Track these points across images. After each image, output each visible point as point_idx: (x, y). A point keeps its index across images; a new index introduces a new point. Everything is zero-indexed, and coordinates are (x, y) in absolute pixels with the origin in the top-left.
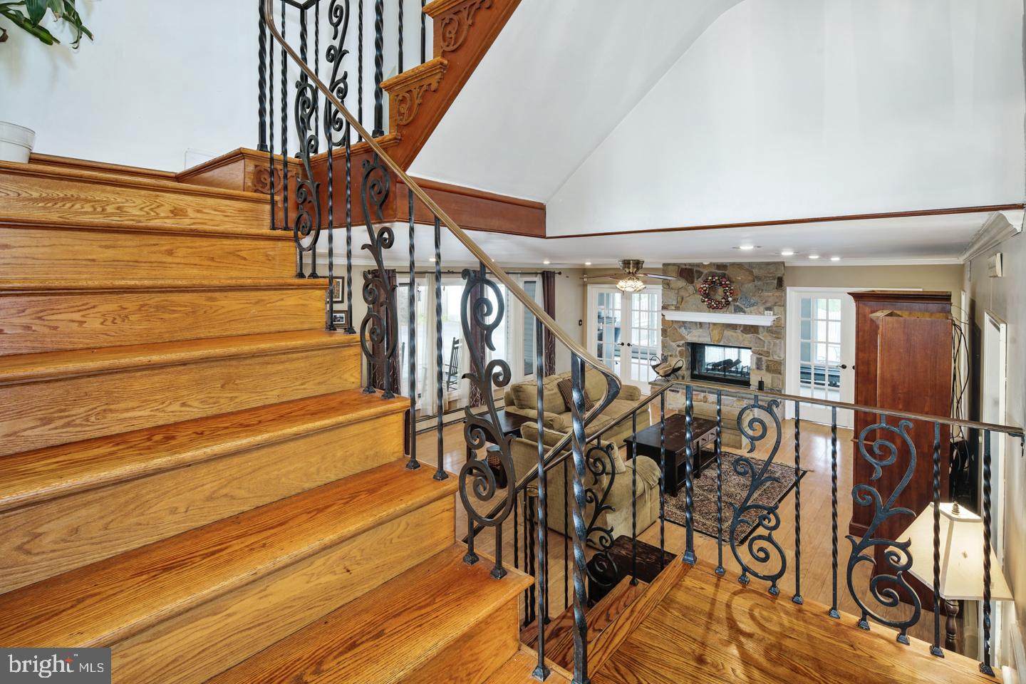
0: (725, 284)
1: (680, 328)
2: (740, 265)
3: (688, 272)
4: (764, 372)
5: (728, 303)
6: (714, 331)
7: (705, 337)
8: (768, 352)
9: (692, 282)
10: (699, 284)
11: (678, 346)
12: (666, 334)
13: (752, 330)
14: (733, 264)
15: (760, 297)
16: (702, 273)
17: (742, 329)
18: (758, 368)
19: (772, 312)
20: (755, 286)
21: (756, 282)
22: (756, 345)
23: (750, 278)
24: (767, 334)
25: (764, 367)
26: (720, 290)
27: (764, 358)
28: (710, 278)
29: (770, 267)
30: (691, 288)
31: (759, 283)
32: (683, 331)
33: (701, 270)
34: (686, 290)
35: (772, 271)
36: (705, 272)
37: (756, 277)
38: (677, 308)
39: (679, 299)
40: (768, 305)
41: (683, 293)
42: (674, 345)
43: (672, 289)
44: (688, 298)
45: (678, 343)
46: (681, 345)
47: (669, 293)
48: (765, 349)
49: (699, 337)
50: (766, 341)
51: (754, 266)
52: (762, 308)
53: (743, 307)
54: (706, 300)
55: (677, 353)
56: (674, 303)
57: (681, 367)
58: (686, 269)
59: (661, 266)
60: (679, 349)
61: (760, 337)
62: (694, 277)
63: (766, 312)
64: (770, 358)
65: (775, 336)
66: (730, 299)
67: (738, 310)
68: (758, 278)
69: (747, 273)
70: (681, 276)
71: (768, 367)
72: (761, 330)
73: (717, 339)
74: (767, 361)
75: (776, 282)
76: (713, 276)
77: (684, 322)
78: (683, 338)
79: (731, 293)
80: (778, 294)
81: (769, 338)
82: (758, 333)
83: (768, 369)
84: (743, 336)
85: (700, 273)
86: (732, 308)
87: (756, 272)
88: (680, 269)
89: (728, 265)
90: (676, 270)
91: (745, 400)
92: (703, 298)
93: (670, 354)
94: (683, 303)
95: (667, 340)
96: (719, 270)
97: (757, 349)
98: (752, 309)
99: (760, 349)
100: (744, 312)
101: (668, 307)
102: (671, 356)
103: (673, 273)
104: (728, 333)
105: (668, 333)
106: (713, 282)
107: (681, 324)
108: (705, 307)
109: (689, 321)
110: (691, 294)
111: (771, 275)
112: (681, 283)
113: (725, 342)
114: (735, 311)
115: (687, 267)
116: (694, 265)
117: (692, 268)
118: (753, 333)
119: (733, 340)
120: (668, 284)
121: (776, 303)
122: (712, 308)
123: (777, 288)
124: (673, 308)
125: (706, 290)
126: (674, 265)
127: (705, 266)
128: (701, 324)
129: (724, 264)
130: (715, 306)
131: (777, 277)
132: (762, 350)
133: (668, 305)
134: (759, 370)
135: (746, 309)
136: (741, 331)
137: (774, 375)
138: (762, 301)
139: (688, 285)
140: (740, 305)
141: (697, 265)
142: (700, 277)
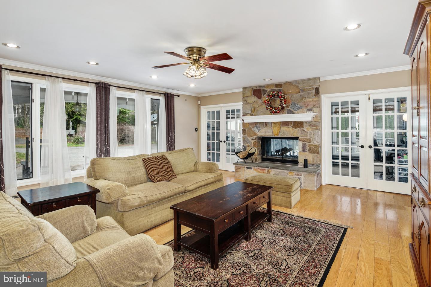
0: (281, 95)
1: (253, 128)
2: (290, 83)
3: (257, 92)
4: (307, 153)
5: (283, 108)
6: (275, 128)
7: (268, 132)
8: (310, 140)
9: (260, 97)
10: (265, 98)
11: (253, 139)
12: (245, 132)
13: (299, 125)
14: (286, 83)
15: (304, 102)
16: (266, 91)
17: (292, 125)
18: (303, 151)
19: (312, 112)
20: (301, 96)
21: (301, 93)
22: (302, 135)
23: (297, 91)
24: (309, 127)
25: (307, 150)
26: (278, 100)
27: (308, 144)
28: (272, 93)
29: (310, 81)
30: (260, 101)
31: (303, 93)
32: (255, 130)
33: (266, 89)
34: (257, 103)
35: (311, 84)
36: (268, 90)
37: (301, 89)
38: (252, 114)
39: (253, 109)
40: (309, 107)
41: (256, 105)
42: (250, 139)
43: (249, 103)
44: (258, 108)
45: (252, 137)
46: (254, 138)
47: (247, 105)
48: (308, 137)
49: (265, 132)
50: (309, 132)
51: (300, 82)
52: (305, 110)
53: (293, 110)
54: (269, 107)
55: (252, 144)
56: (250, 112)
57: (255, 153)
59: (241, 90)
60: (253, 141)
61: (304, 129)
62: (261, 95)
63: (308, 112)
64: (312, 143)
65: (314, 128)
66: (284, 105)
67: (290, 112)
68: (303, 90)
69: (295, 87)
70: (253, 95)
71: (310, 149)
72: (305, 124)
73: (276, 133)
74: (310, 145)
75: (314, 91)
76: (273, 92)
77: (256, 123)
78: (255, 134)
79: (285, 101)
80: (316, 99)
81: (310, 130)
82: (303, 127)
83: (310, 151)
84: (293, 130)
86: (286, 111)
87: (301, 86)
88: (253, 90)
89: (283, 83)
90: (251, 91)
91: (295, 172)
92: (267, 107)
93: (248, 145)
94: (255, 111)
95: (246, 136)
96: (277, 88)
97: (302, 137)
98: (299, 111)
99: (305, 137)
100: (294, 113)
101: (246, 115)
102: (248, 146)
103: (249, 93)
104: (284, 129)
105: (246, 132)
106: (273, 96)
107: (254, 125)
108: (269, 112)
109: (259, 123)
110: (260, 105)
111: (311, 87)
112: (253, 99)
113: (281, 135)
114: (288, 113)
115: (257, 88)
116: (261, 87)
117: (260, 88)
118: (300, 127)
119: (287, 133)
120: (246, 101)
121: (314, 105)
122: (273, 113)
123: (315, 96)
124: (249, 115)
125: (269, 101)
126: (249, 87)
127: (268, 86)
128: (266, 124)
129: (280, 83)
130: (275, 111)
131: (315, 88)
132: (306, 138)
133: (246, 114)
134: (304, 152)
135: (295, 112)
136: (292, 127)
137: (314, 155)
138: (305, 105)
139: (258, 99)
140: (291, 109)
141: (264, 86)
142: (265, 94)
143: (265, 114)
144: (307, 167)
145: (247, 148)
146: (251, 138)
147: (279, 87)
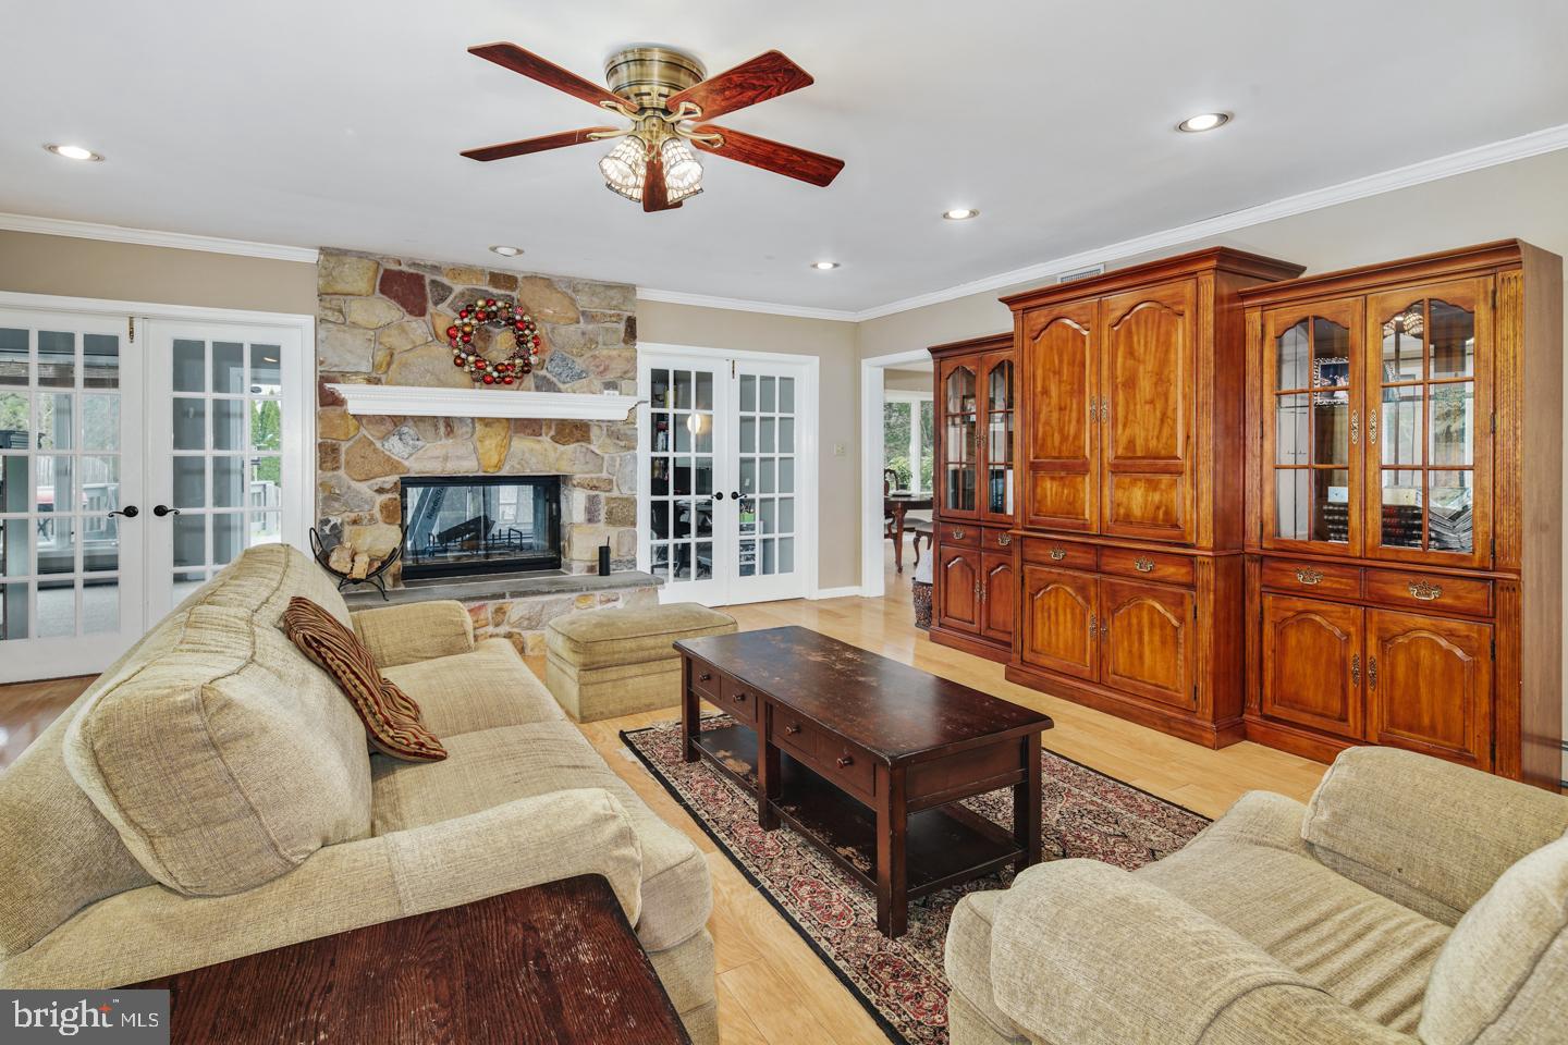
0: (522, 321)
1: (384, 438)
2: (548, 282)
3: (404, 285)
4: (602, 526)
5: (527, 368)
6: (487, 442)
7: (459, 458)
8: (611, 482)
9: (420, 312)
11: (380, 491)
12: (336, 460)
13: (578, 434)
14: (532, 278)
15: (594, 357)
16: (450, 290)
17: (552, 433)
18: (590, 521)
19: (617, 393)
20: (583, 334)
21: (582, 325)
23: (571, 314)
24: (608, 441)
25: (603, 516)
26: (508, 336)
27: (603, 495)
28: (481, 303)
29: (612, 293)
30: (418, 328)
31: (589, 327)
33: (446, 281)
34: (403, 330)
35: (614, 303)
36: (458, 288)
37: (583, 313)
39: (381, 356)
40: (609, 377)
41: (394, 339)
42: (365, 489)
43: (354, 325)
44: (407, 355)
45: (378, 482)
46: (387, 486)
47: (347, 336)
48: (604, 475)
49: (446, 458)
50: (606, 456)
51: (580, 287)
52: (597, 384)
53: (555, 380)
54: (470, 358)
55: (376, 511)
56: (365, 367)
58: (400, 273)
59: (311, 256)
60: (381, 499)
61: (592, 447)
62: (424, 300)
63: (606, 392)
64: (616, 493)
65: (623, 444)
66: (533, 359)
67: (545, 385)
68: (589, 317)
69: (566, 302)
70: (382, 291)
71: (610, 513)
72: (594, 432)
73: (495, 460)
74: (609, 500)
75: (622, 327)
76: (489, 302)
77: (398, 420)
78: (394, 466)
79: (536, 345)
80: (627, 354)
81: (612, 450)
82: (590, 442)
83: (611, 519)
84: (555, 449)
85: (442, 292)
86: (529, 380)
87: (583, 301)
88: (381, 271)
89: (519, 277)
90: (371, 274)
91: (598, 593)
92: (463, 355)
93: (353, 516)
94: (394, 366)
95: (339, 478)
96: (496, 288)
97: (587, 476)
98: (577, 384)
99: (593, 475)
100: (560, 391)
101: (340, 379)
102: (355, 522)
103: (358, 279)
104: (522, 444)
105: (343, 458)
106: (491, 316)
107: (389, 426)
108: (467, 379)
109: (412, 417)
110: (418, 343)
111: (613, 312)
112: (386, 311)
113: (513, 466)
114: (538, 388)
115: (404, 268)
116: (425, 266)
117: (420, 273)
118: (578, 441)
119: (534, 460)
120: (340, 311)
121: (625, 373)
122: (485, 381)
123: (625, 342)
124: (360, 378)
125: (471, 333)
126: (362, 255)
127: (457, 271)
128: (449, 423)
129: (509, 273)
130: (495, 374)
131: (625, 318)
132: (598, 479)
133: (343, 374)
134: (590, 525)
135: (561, 386)
136: (552, 438)
137: (622, 529)
138: (598, 367)
139: (408, 317)
140: (549, 376)
141: (435, 268)
142: (443, 300)
143: (442, 384)
144: (608, 574)
145: (347, 530)
146: (369, 487)
147: (507, 288)
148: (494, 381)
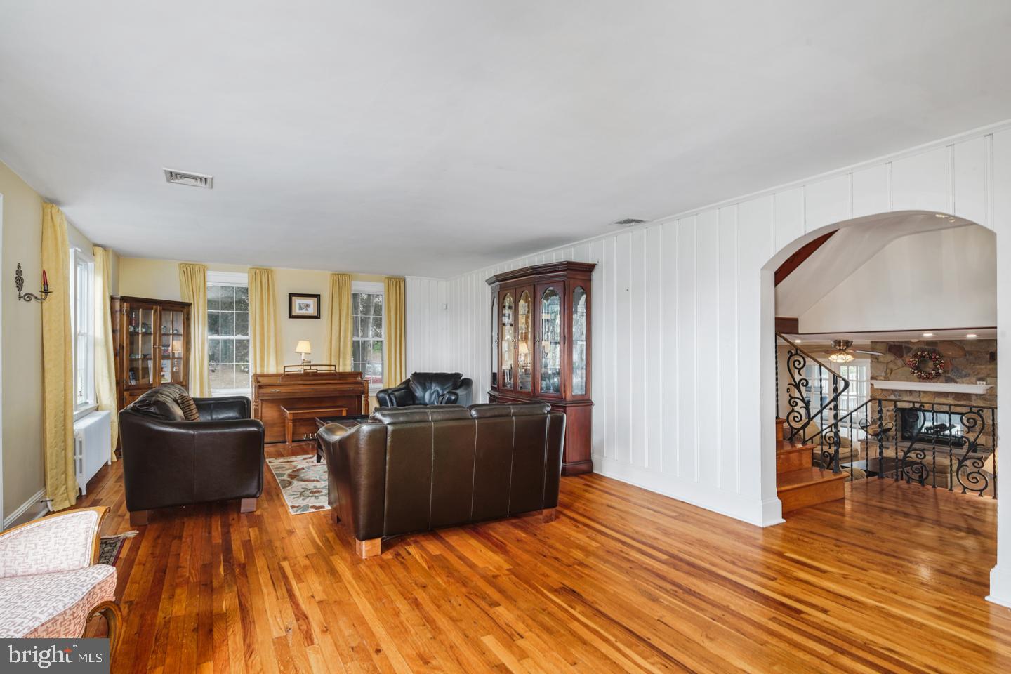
0: (935, 358)
1: (889, 396)
3: (896, 349)
5: (938, 375)
6: (924, 399)
9: (901, 356)
10: (909, 359)
11: (888, 411)
12: (875, 400)
13: (965, 397)
14: (943, 341)
15: (972, 369)
16: (912, 348)
17: (953, 396)
19: (983, 383)
20: (967, 360)
21: (967, 357)
23: (961, 353)
24: (979, 401)
26: (931, 364)
28: (919, 353)
29: (981, 343)
30: (900, 362)
31: (970, 357)
32: (893, 398)
33: (910, 346)
34: (895, 363)
35: (984, 347)
36: (915, 347)
37: (968, 352)
38: (887, 379)
39: (888, 371)
40: (979, 376)
41: (891, 366)
43: (880, 362)
44: (897, 371)
46: (890, 410)
47: (878, 365)
51: (966, 343)
52: (974, 379)
53: (953, 377)
54: (916, 371)
55: (887, 417)
56: (883, 374)
57: (891, 429)
58: (895, 345)
60: (889, 413)
62: (903, 352)
63: (977, 383)
65: (986, 402)
66: (940, 371)
67: (949, 380)
68: (970, 353)
69: (958, 349)
70: (889, 352)
72: (974, 398)
75: (988, 356)
76: (923, 352)
77: (894, 390)
79: (941, 366)
80: (990, 366)
81: (981, 404)
82: (971, 401)
84: (954, 402)
85: (909, 350)
86: (942, 378)
87: (968, 348)
88: (889, 345)
90: (885, 347)
92: (913, 370)
94: (892, 375)
96: (928, 347)
98: (964, 379)
100: (956, 382)
106: (923, 357)
107: (891, 392)
108: (915, 378)
109: (899, 390)
110: (900, 367)
112: (890, 357)
114: (945, 382)
115: (896, 344)
116: (903, 343)
117: (901, 345)
118: (964, 400)
120: (876, 358)
122: (921, 379)
124: (882, 378)
125: (916, 363)
126: (882, 342)
127: (913, 343)
128: (911, 392)
129: (934, 341)
133: (878, 377)
135: (957, 380)
136: (953, 399)
138: (974, 373)
139: (897, 359)
140: (951, 376)
141: (906, 343)
142: (909, 352)
143: (908, 380)
148: (925, 378)
